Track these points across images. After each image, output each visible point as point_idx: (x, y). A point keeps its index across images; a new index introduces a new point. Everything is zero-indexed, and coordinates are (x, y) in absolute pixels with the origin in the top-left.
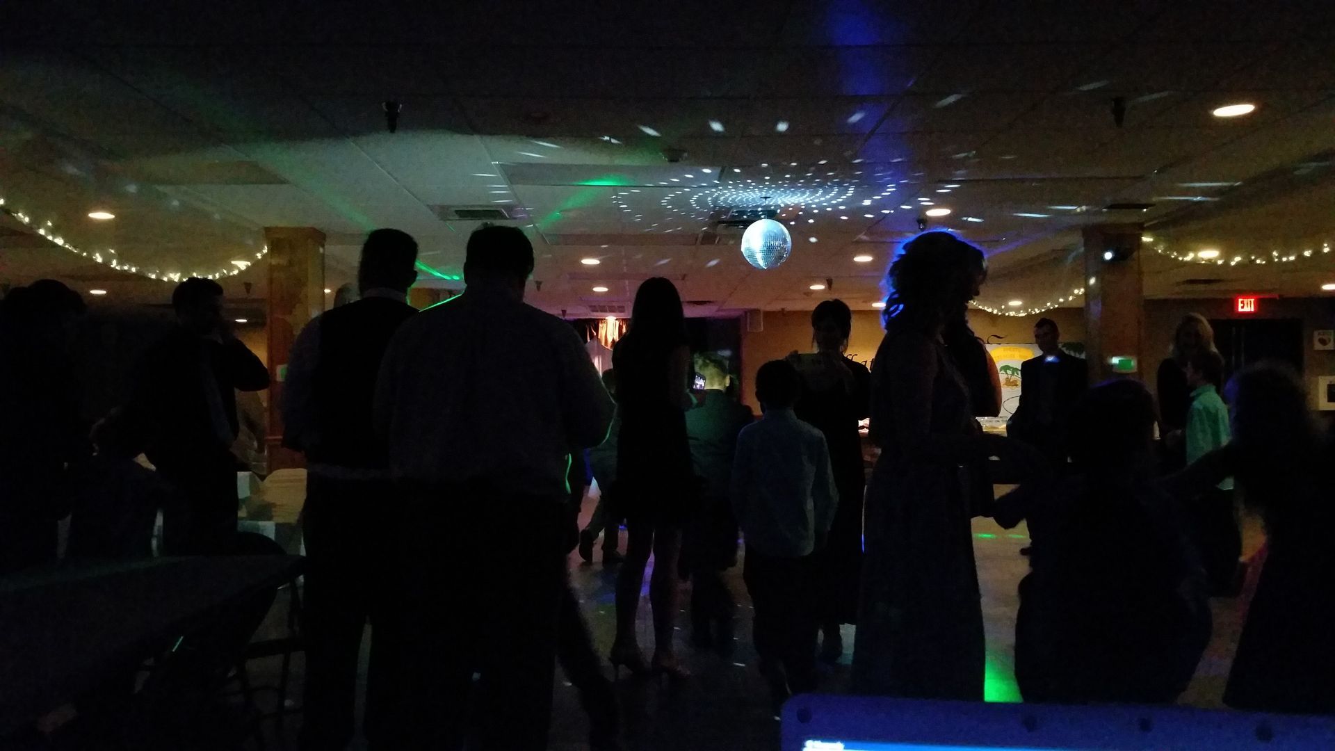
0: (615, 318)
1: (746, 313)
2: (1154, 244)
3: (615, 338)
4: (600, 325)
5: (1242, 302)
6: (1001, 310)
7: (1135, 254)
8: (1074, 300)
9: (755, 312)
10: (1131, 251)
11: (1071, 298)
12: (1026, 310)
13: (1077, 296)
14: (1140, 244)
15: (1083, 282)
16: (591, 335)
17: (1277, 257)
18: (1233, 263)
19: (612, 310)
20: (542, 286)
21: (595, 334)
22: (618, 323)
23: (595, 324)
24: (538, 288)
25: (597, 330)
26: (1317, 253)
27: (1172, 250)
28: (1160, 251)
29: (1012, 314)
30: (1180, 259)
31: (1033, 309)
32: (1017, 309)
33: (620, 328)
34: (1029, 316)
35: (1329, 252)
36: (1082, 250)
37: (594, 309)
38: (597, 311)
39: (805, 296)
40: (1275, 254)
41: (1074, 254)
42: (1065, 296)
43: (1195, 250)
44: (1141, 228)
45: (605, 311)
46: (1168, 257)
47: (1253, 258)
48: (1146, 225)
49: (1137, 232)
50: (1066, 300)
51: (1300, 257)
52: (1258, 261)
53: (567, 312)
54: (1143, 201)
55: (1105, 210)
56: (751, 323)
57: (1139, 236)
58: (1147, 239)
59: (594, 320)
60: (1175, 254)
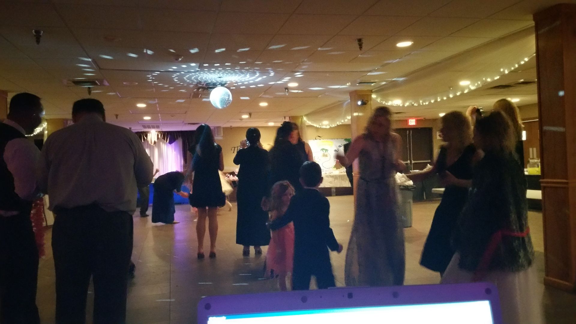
0: (155, 131)
1: (215, 128)
2: (377, 98)
3: (155, 141)
4: (148, 134)
5: (411, 121)
6: (320, 125)
7: (369, 102)
8: (347, 121)
9: (219, 128)
11: (346, 120)
12: (329, 125)
13: (348, 119)
14: (371, 99)
15: (350, 114)
16: (144, 139)
17: (422, 103)
18: (406, 106)
19: (153, 127)
20: (118, 117)
21: (146, 138)
22: (156, 133)
23: (146, 134)
24: (117, 118)
25: (146, 136)
26: (436, 101)
27: (383, 101)
28: (379, 101)
29: (324, 127)
30: (386, 104)
31: (332, 125)
32: (326, 126)
33: (158, 135)
34: (331, 128)
35: (440, 101)
36: (350, 101)
37: (144, 127)
38: (146, 128)
39: (239, 121)
40: (421, 102)
41: (347, 102)
42: (344, 119)
43: (392, 101)
44: (371, 92)
45: (150, 128)
47: (413, 103)
48: (373, 91)
49: (369, 94)
50: (345, 121)
51: (430, 103)
52: (415, 105)
54: (372, 81)
55: (357, 84)
56: (217, 133)
57: (371, 95)
58: (374, 96)
59: (145, 132)
60: (384, 102)
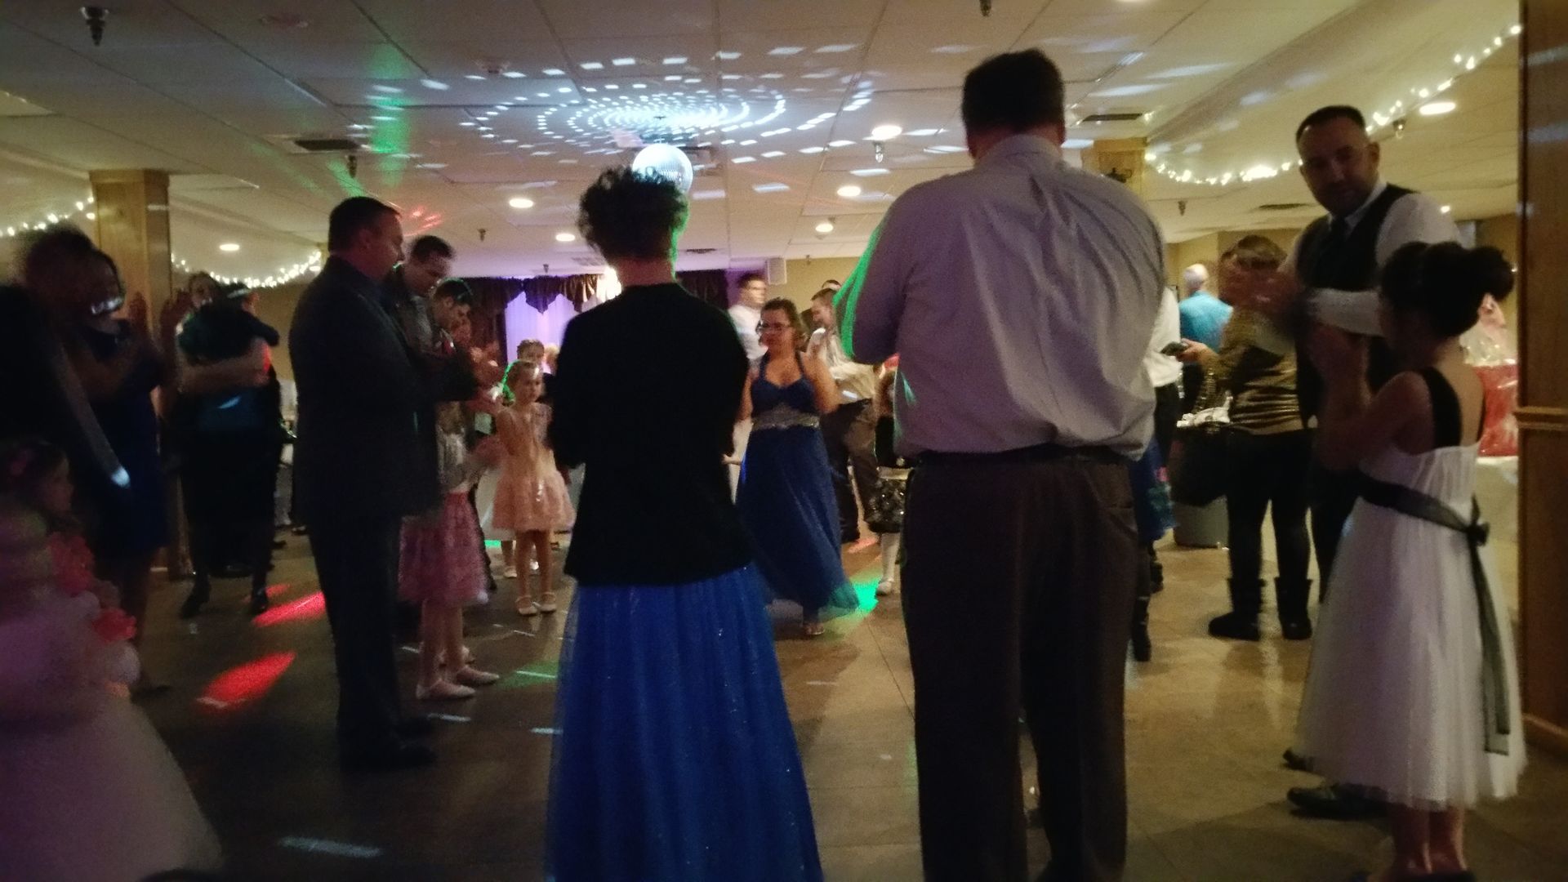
1: (765, 262)
2: (1156, 161)
4: (599, 281)
7: (1134, 175)
9: (775, 260)
10: (1131, 172)
14: (1143, 166)
16: (589, 295)
21: (592, 290)
25: (594, 285)
27: (1172, 170)
28: (1161, 170)
37: (582, 262)
39: (817, 240)
44: (1145, 142)
46: (1167, 176)
48: (1149, 140)
49: (1139, 149)
53: (550, 267)
57: (1141, 153)
58: (1150, 156)
59: (591, 276)
60: (1174, 173)
